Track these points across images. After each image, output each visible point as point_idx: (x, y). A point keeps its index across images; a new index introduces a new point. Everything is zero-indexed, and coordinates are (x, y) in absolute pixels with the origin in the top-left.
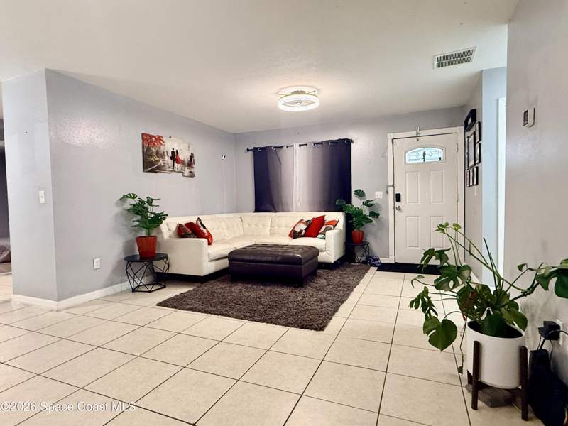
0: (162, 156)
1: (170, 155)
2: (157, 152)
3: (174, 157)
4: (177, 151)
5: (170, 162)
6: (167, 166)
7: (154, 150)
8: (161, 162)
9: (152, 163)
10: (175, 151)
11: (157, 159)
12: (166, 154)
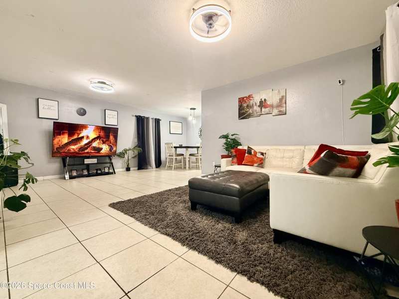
0: (252, 107)
1: (258, 104)
2: (247, 106)
3: (263, 104)
4: (265, 100)
5: (258, 109)
6: (255, 112)
7: (245, 105)
8: (251, 111)
9: (244, 114)
10: (263, 100)
11: (248, 110)
12: (254, 104)
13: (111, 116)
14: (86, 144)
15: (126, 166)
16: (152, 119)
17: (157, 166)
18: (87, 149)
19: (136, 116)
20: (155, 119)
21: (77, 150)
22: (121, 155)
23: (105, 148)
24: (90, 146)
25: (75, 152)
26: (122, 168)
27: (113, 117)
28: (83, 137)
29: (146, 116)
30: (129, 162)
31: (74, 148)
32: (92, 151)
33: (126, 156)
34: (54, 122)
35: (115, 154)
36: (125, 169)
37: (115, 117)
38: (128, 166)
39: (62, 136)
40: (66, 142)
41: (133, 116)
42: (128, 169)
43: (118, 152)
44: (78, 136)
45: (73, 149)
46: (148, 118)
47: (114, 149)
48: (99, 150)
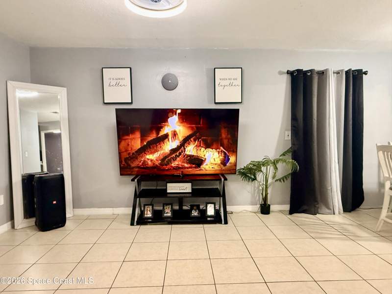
13: (227, 82)
14: (173, 151)
15: (261, 201)
16: (338, 73)
17: (349, 206)
18: (174, 159)
19: (288, 72)
20: (347, 73)
21: (157, 163)
22: (249, 174)
23: (212, 159)
24: (180, 154)
25: (155, 167)
26: (253, 204)
27: (231, 85)
28: (166, 136)
29: (318, 68)
30: (269, 191)
31: (152, 157)
32: (186, 165)
33: (260, 177)
34: (117, 110)
35: (233, 171)
36: (257, 208)
37: (235, 82)
38: (265, 199)
39: (131, 136)
40: (140, 147)
41: (281, 73)
42: (265, 209)
43: (241, 166)
44: (158, 134)
45: (152, 160)
46: (322, 74)
47: (232, 159)
48: (198, 162)
